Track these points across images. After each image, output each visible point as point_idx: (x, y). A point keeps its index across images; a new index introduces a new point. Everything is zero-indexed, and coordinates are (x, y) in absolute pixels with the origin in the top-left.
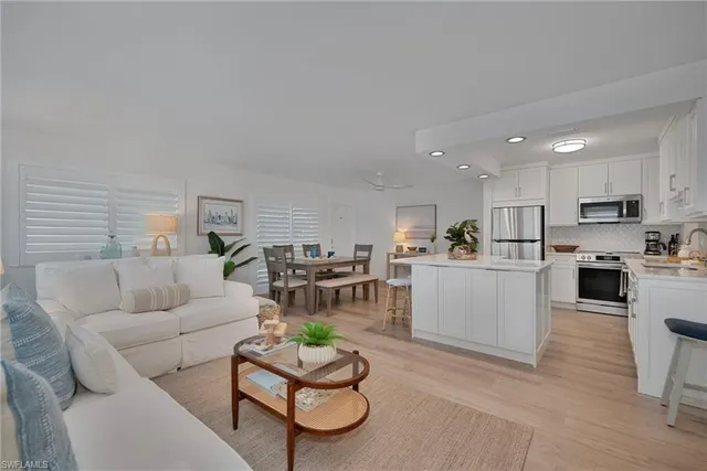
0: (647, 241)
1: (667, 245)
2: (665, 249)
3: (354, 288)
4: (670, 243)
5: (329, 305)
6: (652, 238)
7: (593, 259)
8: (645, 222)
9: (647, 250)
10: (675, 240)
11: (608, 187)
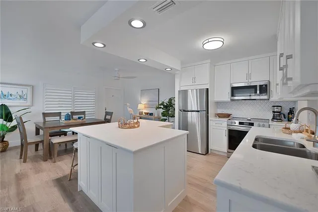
0: (274, 112)
1: (287, 115)
2: (285, 118)
3: (66, 145)
4: (289, 114)
5: (56, 155)
6: (276, 110)
7: (237, 124)
8: (272, 99)
9: (274, 118)
10: (291, 112)
11: (249, 76)
